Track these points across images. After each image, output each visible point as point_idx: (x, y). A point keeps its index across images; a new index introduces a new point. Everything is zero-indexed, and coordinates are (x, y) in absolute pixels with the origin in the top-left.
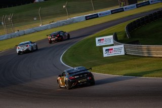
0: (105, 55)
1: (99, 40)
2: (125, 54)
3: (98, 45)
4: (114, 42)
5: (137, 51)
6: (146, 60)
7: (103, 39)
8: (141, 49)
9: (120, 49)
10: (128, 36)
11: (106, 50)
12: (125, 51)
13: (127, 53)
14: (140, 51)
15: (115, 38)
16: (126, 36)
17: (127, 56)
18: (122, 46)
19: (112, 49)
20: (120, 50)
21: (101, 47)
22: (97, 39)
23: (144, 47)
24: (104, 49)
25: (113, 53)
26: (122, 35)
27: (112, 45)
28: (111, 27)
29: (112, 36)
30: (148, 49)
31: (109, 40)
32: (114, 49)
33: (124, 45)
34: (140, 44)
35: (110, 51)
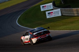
0: (48, 17)
1: (43, 7)
3: (42, 10)
4: (53, 7)
5: (70, 12)
6: (77, 18)
7: (46, 6)
8: (72, 11)
9: (58, 12)
10: (62, 2)
11: (48, 13)
12: (61, 13)
13: (63, 15)
14: (72, 12)
15: (54, 5)
16: (61, 3)
17: (63, 17)
18: (59, 10)
19: (52, 13)
21: (44, 12)
22: (41, 6)
23: (74, 9)
24: (47, 13)
25: (53, 15)
26: (59, 2)
27: (52, 10)
29: (51, 4)
30: (77, 11)
31: (50, 6)
32: (53, 12)
33: (61, 9)
34: (71, 8)
35: (51, 14)
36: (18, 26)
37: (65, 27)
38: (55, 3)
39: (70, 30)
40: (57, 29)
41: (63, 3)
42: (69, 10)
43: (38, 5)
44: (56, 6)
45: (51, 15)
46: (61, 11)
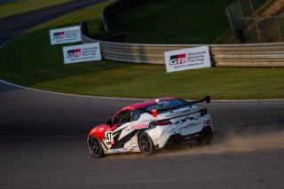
0: (67, 60)
1: (55, 34)
2: (103, 59)
3: (54, 42)
4: (82, 38)
5: (122, 53)
6: (139, 69)
7: (63, 33)
8: (130, 50)
10: (106, 27)
11: (69, 52)
12: (102, 53)
13: (106, 58)
14: (128, 54)
15: (85, 31)
16: (102, 28)
17: (105, 63)
18: (97, 45)
19: (79, 50)
20: (92, 51)
21: (60, 47)
22: (52, 32)
23: (135, 46)
24: (65, 50)
25: (81, 57)
26: (96, 26)
27: (80, 43)
28: (77, 12)
29: (78, 28)
30: (141, 51)
31: (74, 33)
32: (82, 51)
33: (100, 43)
34: (126, 42)
35: (75, 53)
37: (108, 88)
38: (89, 27)
39: (121, 97)
42: (121, 47)
43: (45, 29)
44: (88, 34)
45: (77, 56)
46: (101, 47)
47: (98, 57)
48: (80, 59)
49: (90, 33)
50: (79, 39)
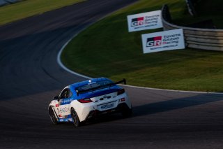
0: (147, 49)
1: (133, 20)
2: (187, 47)
3: (131, 29)
4: (164, 24)
5: (208, 41)
8: (217, 37)
10: (190, 10)
11: (149, 40)
12: (186, 41)
13: (190, 46)
14: (215, 41)
15: (166, 16)
16: (186, 12)
17: (189, 52)
18: (180, 31)
19: (159, 38)
20: (175, 39)
21: (138, 34)
22: (130, 18)
24: (145, 37)
25: (162, 45)
26: (179, 10)
27: (160, 30)
29: (159, 12)
31: (155, 19)
32: (163, 38)
33: (184, 30)
34: (214, 28)
35: (155, 41)
36: (62, 70)
37: (193, 80)
38: (170, 11)
39: (207, 91)
40: (171, 86)
41: (192, 12)
42: (207, 33)
43: (122, 14)
44: (170, 19)
45: (157, 45)
46: (184, 34)
47: (181, 45)
48: (160, 47)
49: (173, 17)
50: (160, 25)
